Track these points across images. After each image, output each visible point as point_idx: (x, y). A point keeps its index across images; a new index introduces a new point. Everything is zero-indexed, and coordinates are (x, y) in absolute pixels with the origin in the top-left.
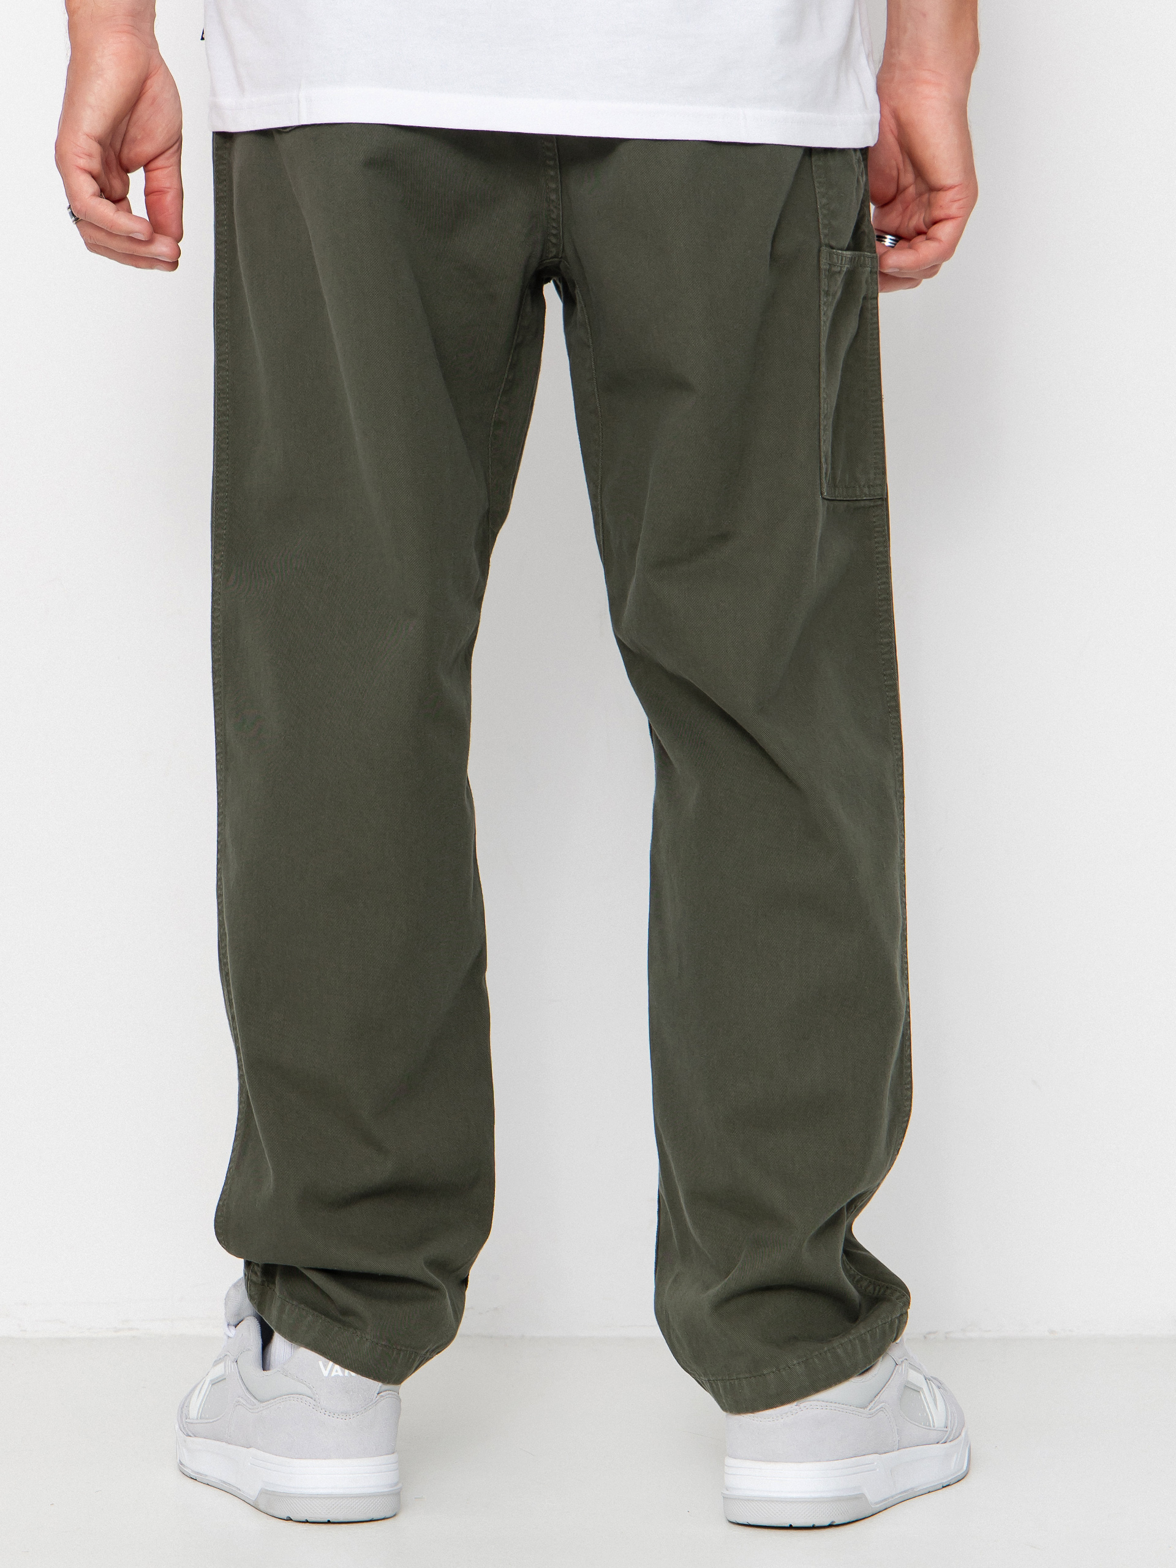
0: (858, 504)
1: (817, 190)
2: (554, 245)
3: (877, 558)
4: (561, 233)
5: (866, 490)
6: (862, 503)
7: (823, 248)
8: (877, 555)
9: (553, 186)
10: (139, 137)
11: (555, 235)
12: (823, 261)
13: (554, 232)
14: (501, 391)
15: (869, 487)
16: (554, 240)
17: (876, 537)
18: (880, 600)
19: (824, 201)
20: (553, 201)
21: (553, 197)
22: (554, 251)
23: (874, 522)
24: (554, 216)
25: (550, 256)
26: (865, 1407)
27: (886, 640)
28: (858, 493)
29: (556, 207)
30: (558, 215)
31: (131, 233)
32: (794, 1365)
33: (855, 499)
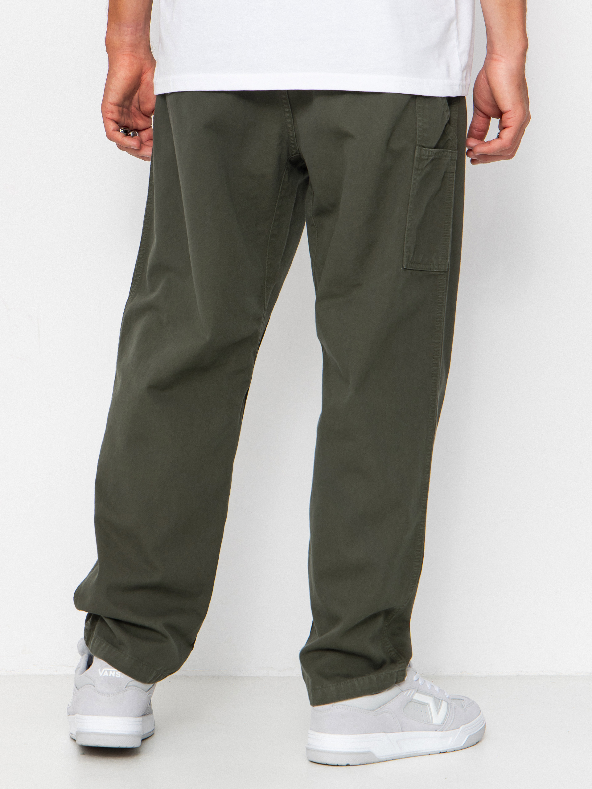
0: (431, 273)
1: (418, 118)
2: (294, 148)
3: (438, 300)
4: (296, 143)
5: (436, 267)
6: (434, 273)
7: (417, 147)
8: (439, 299)
9: (289, 121)
10: (145, 101)
11: (293, 144)
12: (416, 153)
13: (292, 142)
14: (274, 220)
15: (438, 265)
16: (293, 146)
17: (439, 290)
18: (437, 321)
19: (420, 124)
20: (290, 128)
21: (290, 126)
22: (295, 151)
23: (440, 283)
24: (291, 135)
25: (294, 153)
26: (373, 710)
27: (437, 341)
28: (432, 268)
29: (292, 131)
30: (293, 134)
31: (130, 146)
32: (330, 686)
33: (430, 270)
